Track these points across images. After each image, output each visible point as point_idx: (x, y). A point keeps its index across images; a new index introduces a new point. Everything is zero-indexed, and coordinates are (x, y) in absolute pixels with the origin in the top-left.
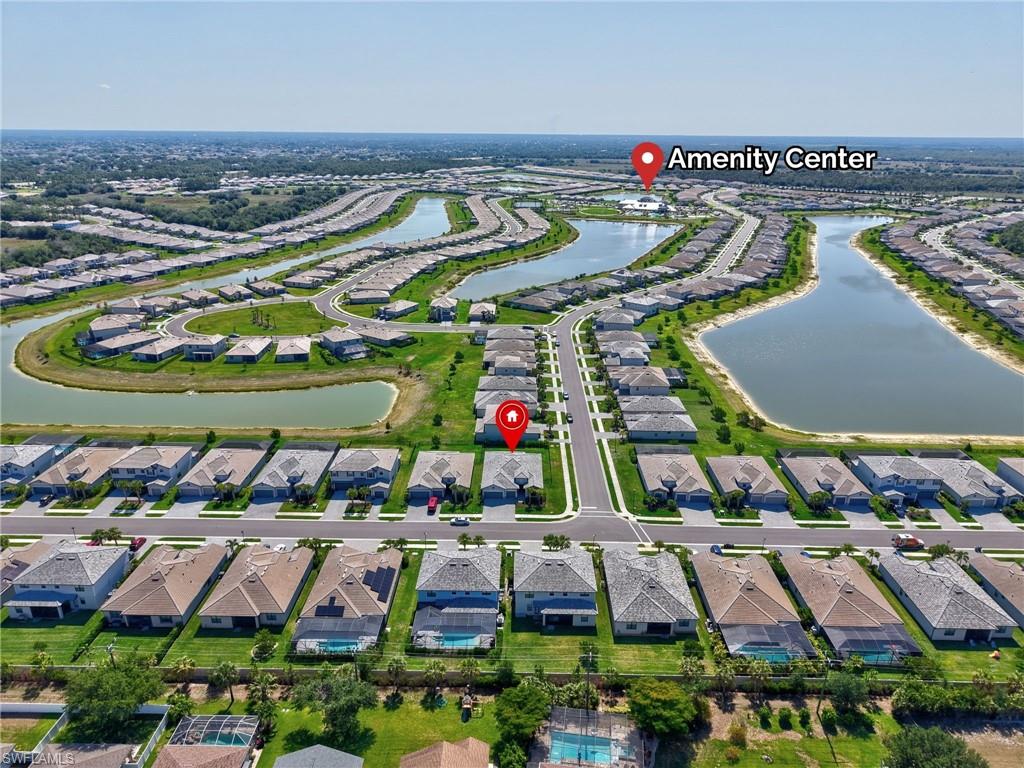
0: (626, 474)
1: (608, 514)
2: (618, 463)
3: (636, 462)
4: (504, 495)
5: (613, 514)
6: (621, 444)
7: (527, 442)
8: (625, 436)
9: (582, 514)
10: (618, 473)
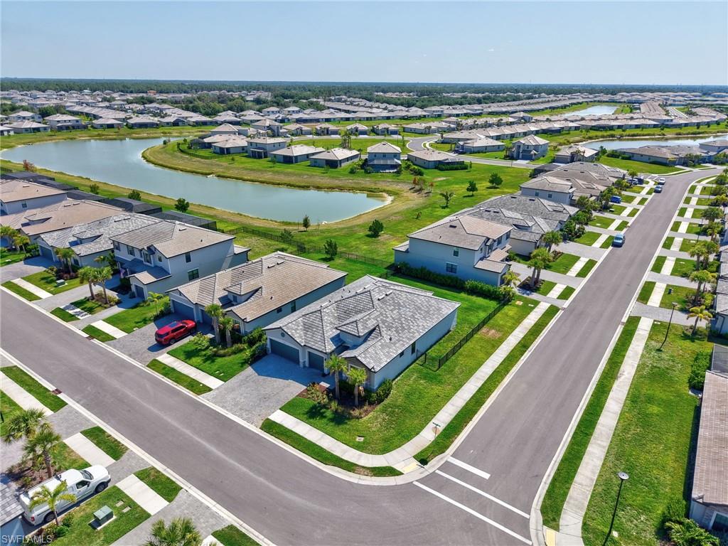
0: (654, 409)
1: (507, 518)
2: (651, 375)
3: (698, 387)
4: (304, 359)
5: (523, 526)
6: (686, 337)
7: (468, 284)
8: (703, 324)
9: (430, 480)
10: (634, 398)
